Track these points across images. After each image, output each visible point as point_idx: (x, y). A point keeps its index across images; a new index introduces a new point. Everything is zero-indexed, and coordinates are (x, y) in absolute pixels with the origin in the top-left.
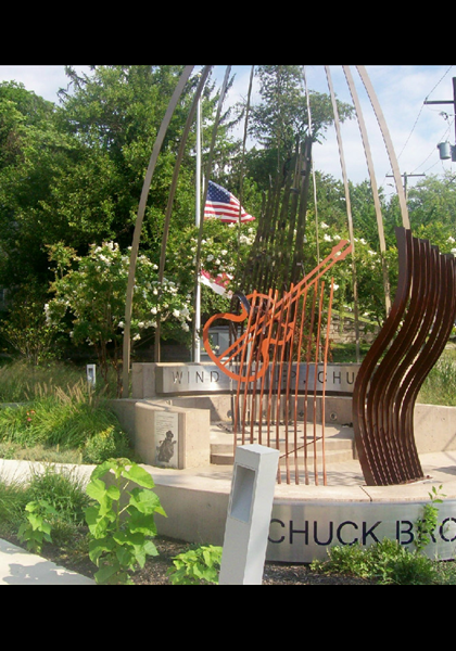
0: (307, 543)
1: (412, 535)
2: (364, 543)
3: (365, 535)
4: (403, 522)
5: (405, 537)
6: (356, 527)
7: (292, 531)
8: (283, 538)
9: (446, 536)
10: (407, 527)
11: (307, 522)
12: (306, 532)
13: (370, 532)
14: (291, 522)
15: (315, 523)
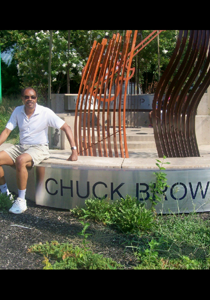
0: (72, 196)
1: (148, 194)
2: (112, 199)
3: (112, 192)
4: (141, 184)
5: (143, 195)
6: (106, 186)
7: (62, 187)
8: (57, 192)
9: (175, 196)
10: (144, 188)
11: (72, 181)
12: (71, 188)
13: (117, 190)
14: (61, 180)
15: (77, 182)
